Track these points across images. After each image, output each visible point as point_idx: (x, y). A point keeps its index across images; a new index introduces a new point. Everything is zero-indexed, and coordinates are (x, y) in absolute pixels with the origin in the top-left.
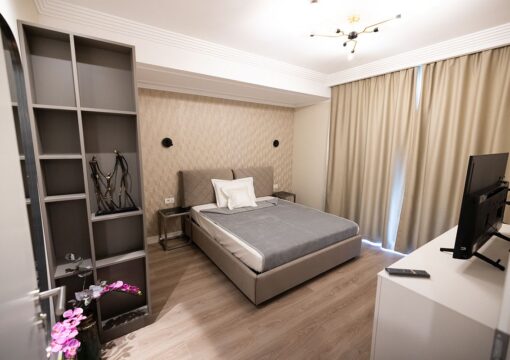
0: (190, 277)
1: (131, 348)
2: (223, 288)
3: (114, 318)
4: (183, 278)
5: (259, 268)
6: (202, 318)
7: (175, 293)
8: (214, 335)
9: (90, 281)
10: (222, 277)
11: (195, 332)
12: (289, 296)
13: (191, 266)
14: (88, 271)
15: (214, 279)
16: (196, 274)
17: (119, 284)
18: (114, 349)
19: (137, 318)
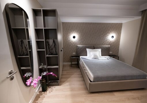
0: (74, 76)
1: (53, 90)
2: (82, 83)
3: (52, 81)
4: (73, 76)
5: (92, 80)
6: (72, 90)
7: (69, 79)
8: (73, 96)
9: (45, 71)
10: (83, 79)
11: (69, 93)
12: (104, 94)
13: (76, 73)
14: (45, 68)
15: (81, 79)
16: (76, 76)
17: (52, 73)
18: (50, 89)
19: (56, 83)
